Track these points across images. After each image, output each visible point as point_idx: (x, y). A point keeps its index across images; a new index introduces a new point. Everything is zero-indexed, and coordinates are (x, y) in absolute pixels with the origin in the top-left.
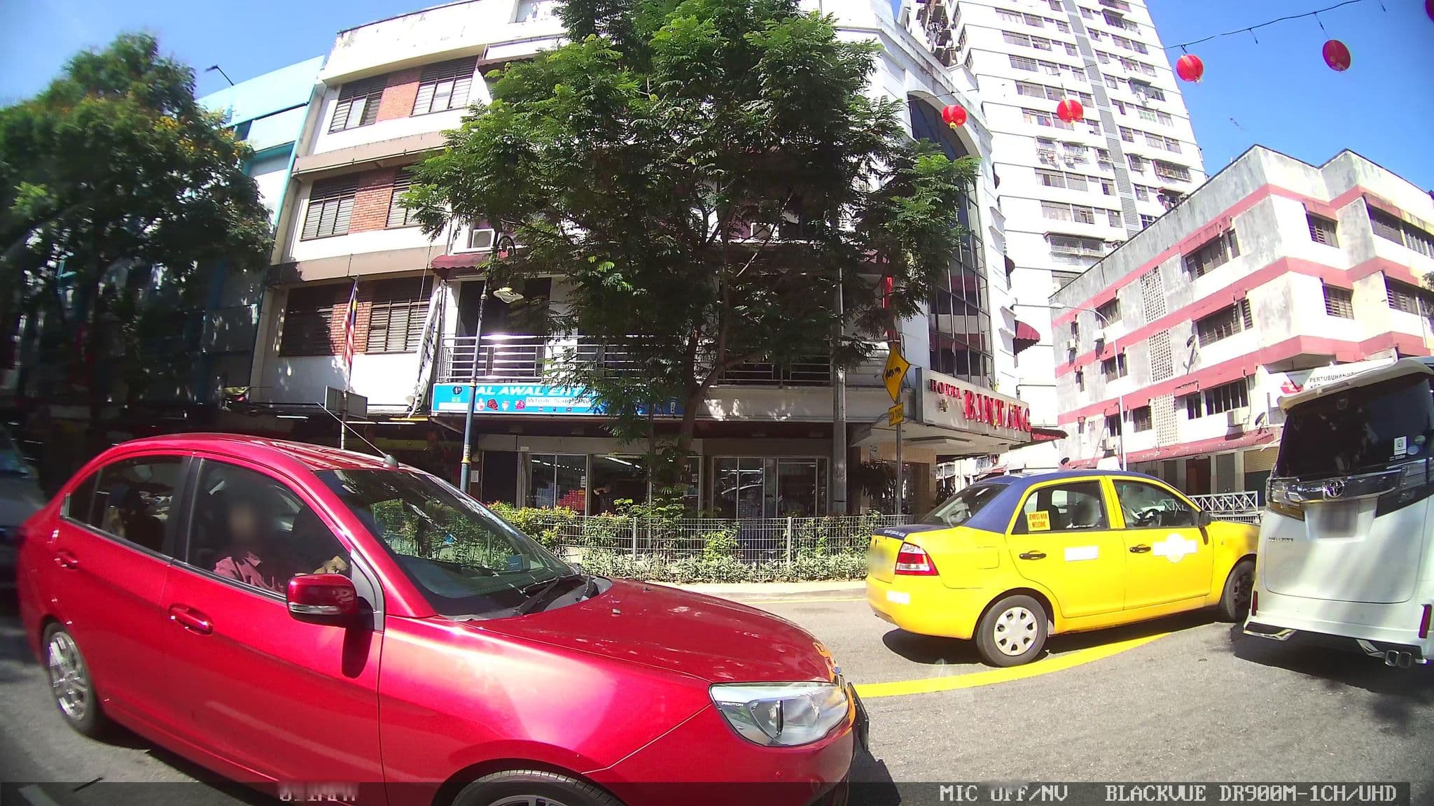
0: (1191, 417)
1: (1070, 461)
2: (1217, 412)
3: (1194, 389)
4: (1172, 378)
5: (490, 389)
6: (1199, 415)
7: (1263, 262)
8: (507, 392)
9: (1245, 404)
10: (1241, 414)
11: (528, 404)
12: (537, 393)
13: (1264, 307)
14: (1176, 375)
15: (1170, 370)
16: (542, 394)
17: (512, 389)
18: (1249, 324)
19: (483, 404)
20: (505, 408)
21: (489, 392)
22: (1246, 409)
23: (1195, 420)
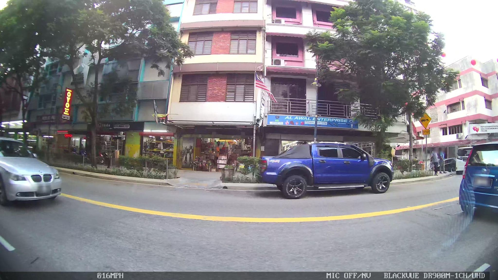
0: (443, 134)
1: (400, 146)
2: (452, 134)
3: (445, 126)
4: (437, 122)
5: (291, 117)
6: (446, 134)
7: (469, 91)
8: (297, 119)
9: (461, 132)
10: (460, 135)
11: (305, 123)
12: (308, 119)
13: (469, 104)
14: (439, 121)
15: (437, 119)
16: (310, 120)
17: (299, 117)
18: (464, 108)
19: (288, 123)
20: (297, 125)
21: (290, 118)
22: (462, 134)
23: (445, 136)
